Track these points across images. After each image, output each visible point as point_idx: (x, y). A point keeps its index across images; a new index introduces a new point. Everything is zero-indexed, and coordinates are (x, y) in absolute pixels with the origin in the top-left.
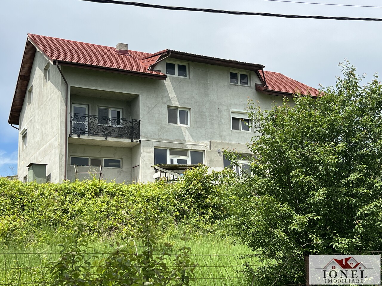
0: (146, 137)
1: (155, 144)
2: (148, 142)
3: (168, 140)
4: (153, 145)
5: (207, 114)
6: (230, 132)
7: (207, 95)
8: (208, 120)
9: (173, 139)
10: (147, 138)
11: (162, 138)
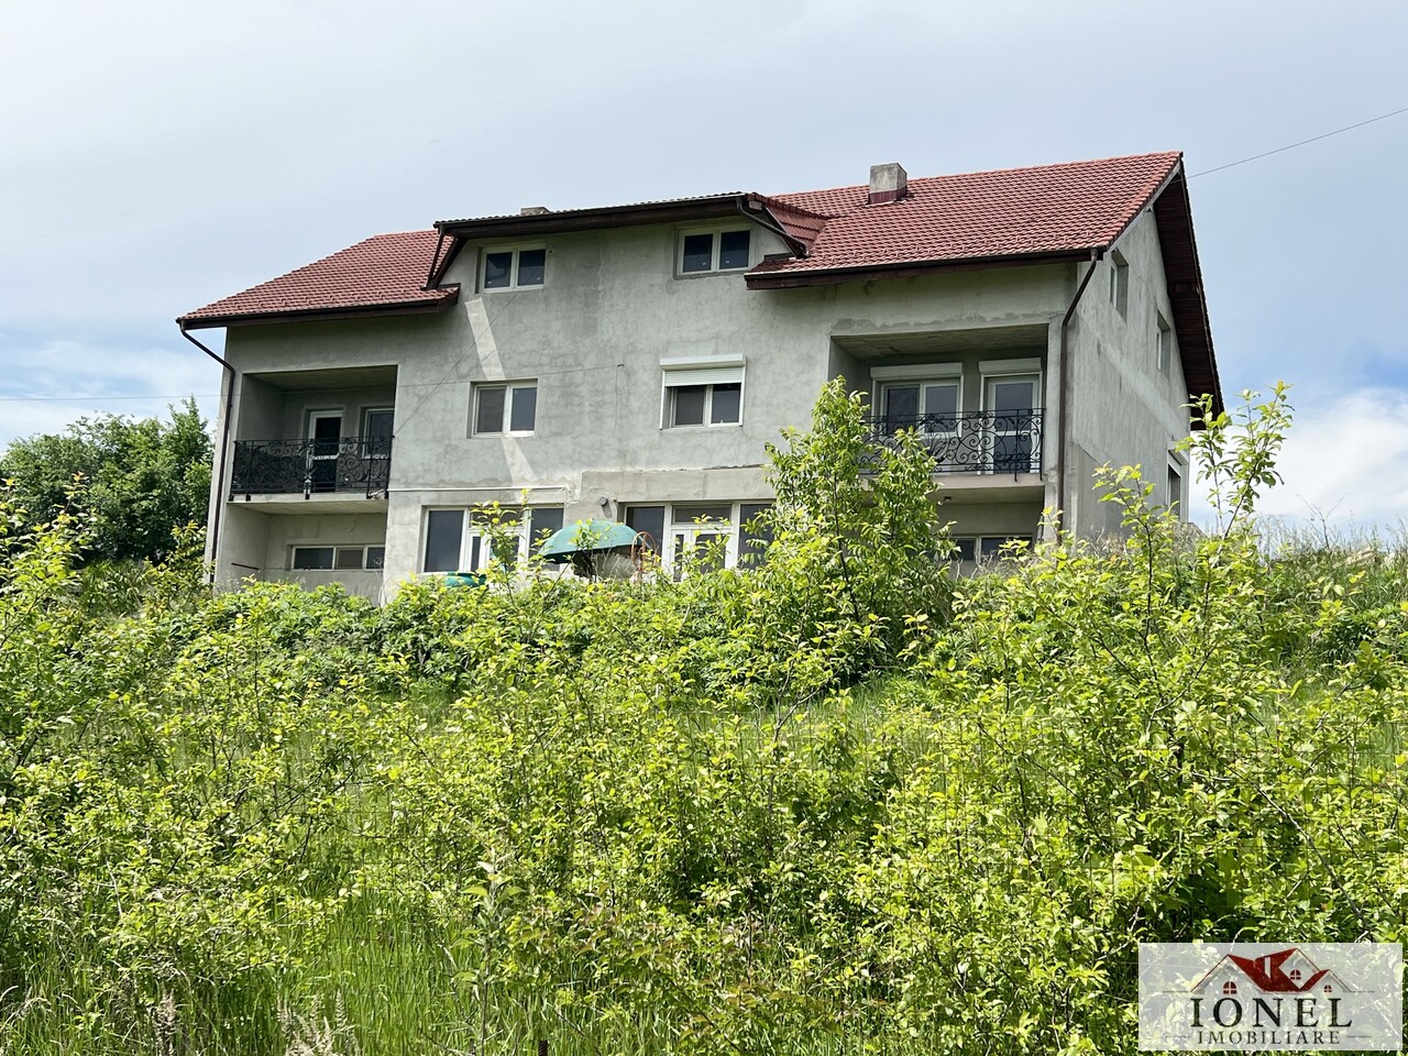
0: (402, 481)
1: (427, 499)
2: (409, 494)
3: (462, 482)
4: (419, 502)
5: (584, 389)
6: (656, 437)
7: (590, 328)
8: (587, 408)
9: (474, 481)
10: (407, 484)
11: (447, 480)
